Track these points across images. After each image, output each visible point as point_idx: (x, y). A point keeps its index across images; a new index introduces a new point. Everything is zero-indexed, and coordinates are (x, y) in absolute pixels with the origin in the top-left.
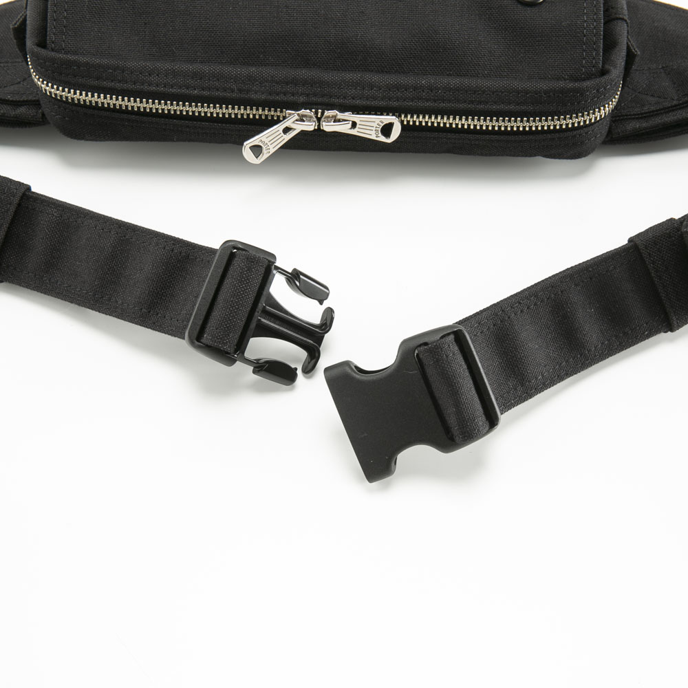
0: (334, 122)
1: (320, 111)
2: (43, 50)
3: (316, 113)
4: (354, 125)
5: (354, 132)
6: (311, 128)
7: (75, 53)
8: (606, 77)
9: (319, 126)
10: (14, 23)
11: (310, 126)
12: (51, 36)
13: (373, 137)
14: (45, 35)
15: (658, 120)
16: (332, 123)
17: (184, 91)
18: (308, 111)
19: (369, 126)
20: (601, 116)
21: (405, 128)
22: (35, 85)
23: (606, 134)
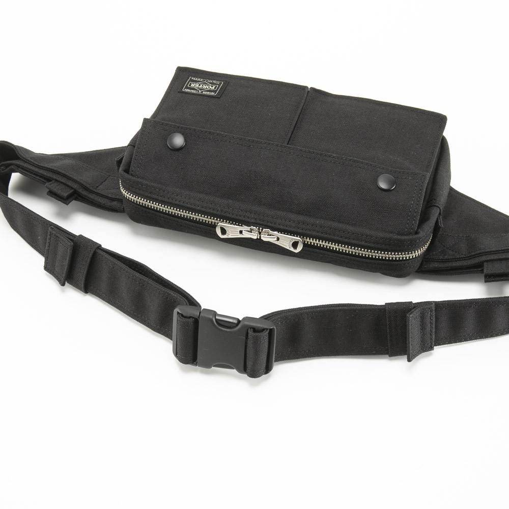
0: (268, 235)
1: (261, 228)
2: (126, 174)
3: (259, 229)
4: (278, 239)
5: (277, 243)
6: (255, 237)
7: (143, 178)
8: (417, 236)
9: (260, 237)
10: (117, 158)
11: (254, 236)
12: (132, 168)
13: (288, 248)
14: (129, 167)
15: (450, 264)
16: (267, 236)
17: (193, 207)
18: (255, 228)
19: (285, 241)
20: (416, 255)
21: (306, 245)
22: (121, 192)
23: (418, 267)
